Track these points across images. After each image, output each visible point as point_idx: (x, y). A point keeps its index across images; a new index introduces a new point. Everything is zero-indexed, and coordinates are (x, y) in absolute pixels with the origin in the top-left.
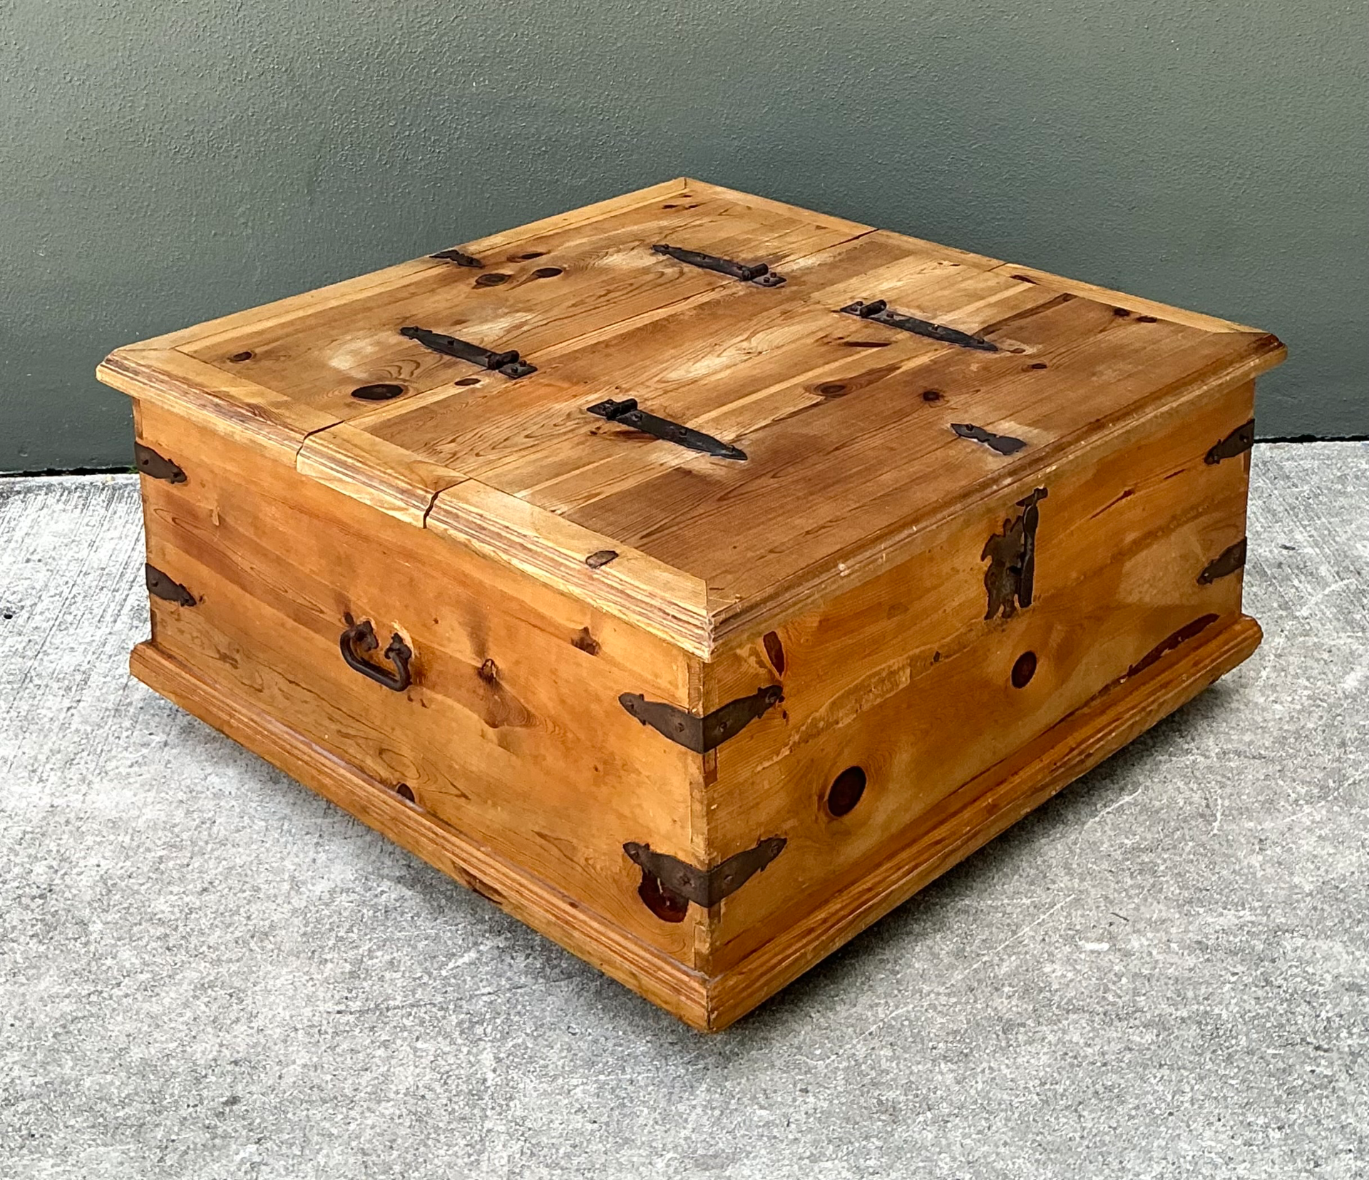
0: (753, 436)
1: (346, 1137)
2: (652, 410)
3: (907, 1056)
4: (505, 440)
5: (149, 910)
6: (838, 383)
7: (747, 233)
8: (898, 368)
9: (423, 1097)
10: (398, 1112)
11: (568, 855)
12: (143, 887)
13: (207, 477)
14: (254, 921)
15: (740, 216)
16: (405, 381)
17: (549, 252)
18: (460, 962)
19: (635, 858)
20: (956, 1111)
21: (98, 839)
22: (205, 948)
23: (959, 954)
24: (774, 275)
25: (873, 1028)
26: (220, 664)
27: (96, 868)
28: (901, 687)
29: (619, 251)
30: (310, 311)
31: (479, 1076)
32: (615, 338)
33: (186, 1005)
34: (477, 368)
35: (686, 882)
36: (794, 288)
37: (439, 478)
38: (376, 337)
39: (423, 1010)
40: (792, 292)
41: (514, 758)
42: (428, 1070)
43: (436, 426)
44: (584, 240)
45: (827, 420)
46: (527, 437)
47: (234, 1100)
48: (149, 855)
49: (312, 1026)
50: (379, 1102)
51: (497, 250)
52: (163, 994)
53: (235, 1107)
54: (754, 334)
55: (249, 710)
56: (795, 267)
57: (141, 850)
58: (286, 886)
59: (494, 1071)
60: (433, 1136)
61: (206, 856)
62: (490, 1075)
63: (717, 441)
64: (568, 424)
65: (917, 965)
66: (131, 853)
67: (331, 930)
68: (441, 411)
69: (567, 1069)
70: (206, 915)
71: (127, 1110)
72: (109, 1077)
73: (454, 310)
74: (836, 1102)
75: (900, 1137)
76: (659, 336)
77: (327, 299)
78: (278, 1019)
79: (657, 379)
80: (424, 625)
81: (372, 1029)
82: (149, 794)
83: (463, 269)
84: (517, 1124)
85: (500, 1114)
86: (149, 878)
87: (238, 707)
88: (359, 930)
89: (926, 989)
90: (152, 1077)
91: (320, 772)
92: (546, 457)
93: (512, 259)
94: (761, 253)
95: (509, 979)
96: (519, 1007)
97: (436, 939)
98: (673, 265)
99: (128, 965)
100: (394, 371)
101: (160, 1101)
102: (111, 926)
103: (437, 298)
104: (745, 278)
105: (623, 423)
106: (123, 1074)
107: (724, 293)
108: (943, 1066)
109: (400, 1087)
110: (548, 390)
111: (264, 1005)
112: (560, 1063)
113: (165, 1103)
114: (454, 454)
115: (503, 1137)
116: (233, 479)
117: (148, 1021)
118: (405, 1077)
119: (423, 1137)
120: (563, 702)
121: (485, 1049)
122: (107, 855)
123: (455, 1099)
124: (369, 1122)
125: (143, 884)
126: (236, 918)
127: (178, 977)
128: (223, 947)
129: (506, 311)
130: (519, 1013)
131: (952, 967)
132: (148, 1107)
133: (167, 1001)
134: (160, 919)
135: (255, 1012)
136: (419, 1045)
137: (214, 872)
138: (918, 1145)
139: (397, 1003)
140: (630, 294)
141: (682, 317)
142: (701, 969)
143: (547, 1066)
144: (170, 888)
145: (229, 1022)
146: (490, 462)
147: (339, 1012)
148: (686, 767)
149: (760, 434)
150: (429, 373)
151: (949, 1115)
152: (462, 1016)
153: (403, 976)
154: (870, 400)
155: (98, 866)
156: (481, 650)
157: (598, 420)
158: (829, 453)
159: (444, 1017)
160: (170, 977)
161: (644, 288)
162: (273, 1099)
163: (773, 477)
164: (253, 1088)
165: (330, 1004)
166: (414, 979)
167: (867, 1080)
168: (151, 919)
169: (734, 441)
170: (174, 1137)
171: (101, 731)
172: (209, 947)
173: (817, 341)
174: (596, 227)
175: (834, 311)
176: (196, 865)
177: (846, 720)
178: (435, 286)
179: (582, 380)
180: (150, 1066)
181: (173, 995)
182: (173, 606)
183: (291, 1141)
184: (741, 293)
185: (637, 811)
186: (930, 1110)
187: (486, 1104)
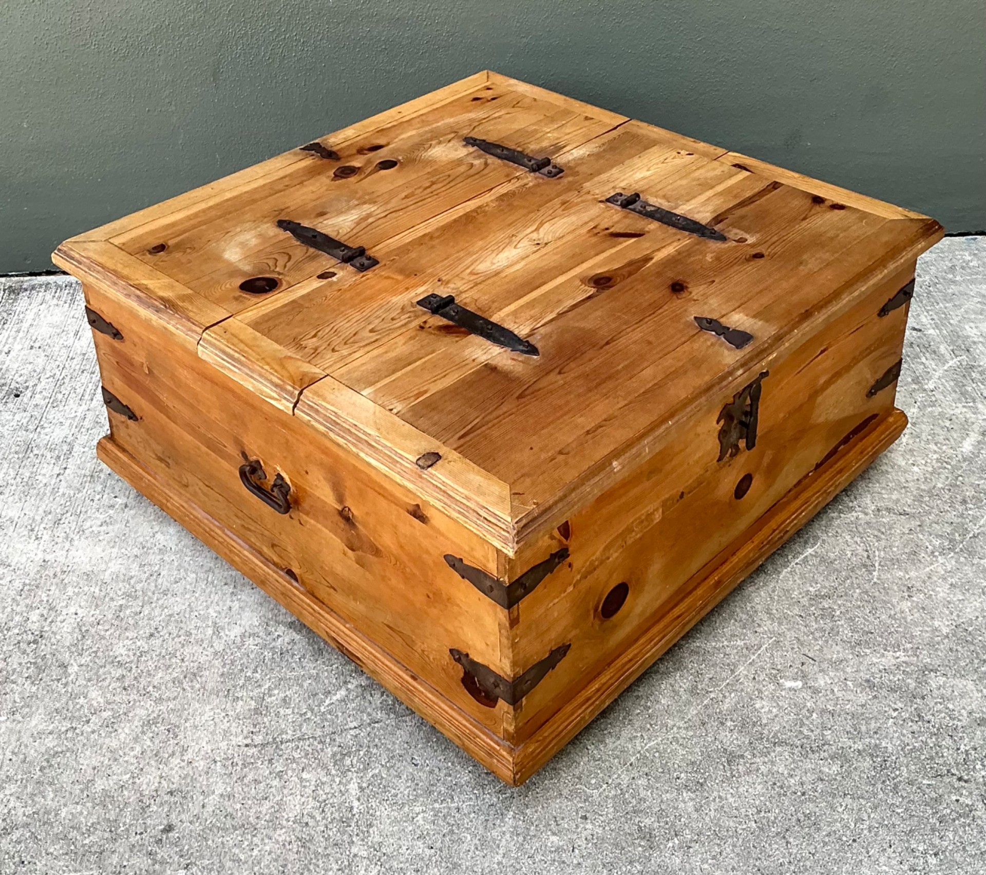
0: (542, 331)
1: (250, 862)
2: (466, 304)
3: (658, 785)
4: (355, 335)
5: (111, 653)
6: (607, 275)
7: (533, 124)
8: (652, 259)
9: (307, 824)
10: (288, 839)
11: (409, 644)
12: (108, 633)
13: (136, 340)
14: (187, 663)
15: (529, 108)
16: (279, 274)
17: (388, 144)
18: (335, 698)
19: (458, 660)
20: (696, 838)
21: (76, 590)
22: (151, 688)
23: (693, 691)
24: (555, 167)
25: (633, 759)
26: (158, 462)
27: (74, 616)
28: (655, 522)
29: (440, 143)
30: (211, 203)
31: (347, 805)
32: (437, 229)
33: (136, 739)
34: (334, 261)
35: (496, 686)
36: (570, 179)
37: (304, 375)
38: (259, 229)
39: (307, 743)
40: (569, 182)
41: (367, 573)
42: (310, 799)
43: (303, 320)
44: (414, 132)
45: (598, 313)
46: (372, 331)
47: (169, 829)
48: (113, 604)
49: (227, 759)
50: (275, 830)
51: (349, 143)
52: (120, 731)
53: (170, 835)
54: (541, 224)
55: (180, 498)
56: (571, 158)
57: (107, 599)
58: (210, 631)
59: (359, 800)
60: (314, 861)
61: (153, 605)
62: (356, 804)
63: (516, 336)
64: (403, 317)
65: (663, 702)
66: (99, 603)
67: (242, 670)
68: (307, 305)
69: (411, 797)
70: (152, 658)
71: (91, 838)
72: (79, 807)
73: (318, 202)
74: (607, 828)
75: (655, 862)
76: (470, 227)
77: (223, 191)
78: (203, 753)
79: (468, 271)
80: (299, 473)
81: (270, 761)
82: (113, 550)
83: (325, 160)
84: (375, 850)
85: (363, 840)
86: (112, 624)
87: (171, 495)
88: (262, 671)
89: (671, 723)
90: (110, 807)
91: (231, 551)
92: (386, 352)
93: (361, 151)
94: (545, 144)
95: (369, 714)
96: (377, 740)
97: (317, 678)
98: (479, 157)
99: (95, 704)
100: (271, 263)
101: (116, 829)
102: (84, 668)
103: (305, 190)
104: (533, 170)
105: (445, 317)
106: (89, 805)
107: (517, 185)
108: (685, 794)
109: (290, 815)
110: (388, 282)
111: (193, 740)
112: (406, 792)
113: (119, 831)
114: (316, 349)
115: (365, 862)
116: (156, 345)
117: (109, 755)
118: (294, 806)
119: (306, 862)
120: (401, 547)
121: (352, 779)
122: (82, 604)
123: (330, 826)
124: (267, 848)
125: (107, 630)
126: (174, 660)
127: (131, 715)
128: (163, 688)
129: (356, 203)
130: (376, 745)
131: (688, 703)
132: (107, 835)
133: (122, 736)
134: (119, 662)
135: (186, 746)
136: (305, 775)
137: (158, 619)
138: (669, 870)
139: (289, 737)
140: (448, 187)
141: (487, 208)
142: (508, 740)
143: (396, 796)
144: (127, 634)
145: (167, 756)
146: (343, 358)
147: (247, 746)
148: (495, 613)
149: (547, 329)
150: (297, 267)
151: (691, 841)
152: (335, 749)
153: (293, 713)
154: (631, 291)
155: (76, 614)
156: (340, 499)
157: (425, 313)
158: (601, 348)
159: (322, 750)
160: (125, 714)
161: (459, 180)
162: (197, 827)
163: (560, 373)
164: (183, 817)
165: (240, 738)
166: (301, 715)
167: (629, 809)
168: (113, 662)
169: (529, 335)
170: (125, 863)
171: (80, 494)
172: (154, 687)
173: (589, 231)
174: (423, 119)
175: (601, 202)
176: (146, 612)
177: (615, 555)
178: (305, 178)
179: (412, 273)
180: (109, 797)
181: (127, 731)
182: (123, 418)
183: (210, 867)
184: (531, 184)
185: (460, 631)
186: (676, 835)
187: (352, 831)
